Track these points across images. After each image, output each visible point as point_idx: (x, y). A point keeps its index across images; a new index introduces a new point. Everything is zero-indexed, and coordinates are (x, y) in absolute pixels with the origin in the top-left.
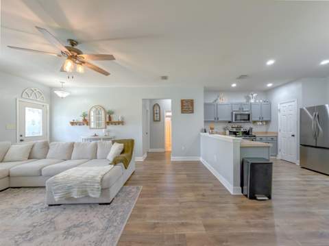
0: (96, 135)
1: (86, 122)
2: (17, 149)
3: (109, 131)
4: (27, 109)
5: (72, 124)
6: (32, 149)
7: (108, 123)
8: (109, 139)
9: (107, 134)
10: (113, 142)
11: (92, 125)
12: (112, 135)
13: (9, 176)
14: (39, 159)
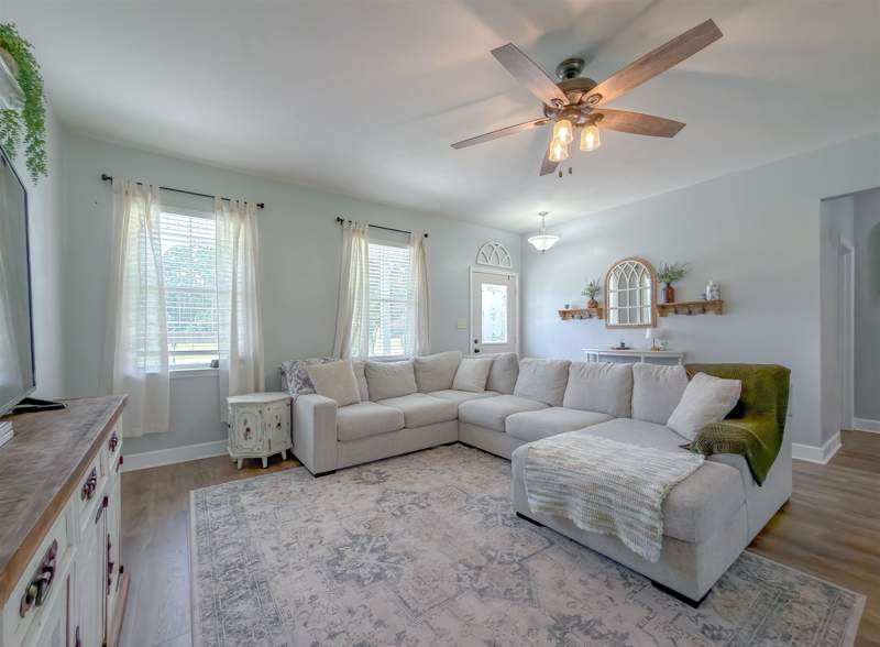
0: (623, 347)
1: (597, 309)
2: (470, 367)
3: (664, 336)
4: (484, 286)
5: (564, 314)
6: (490, 369)
7: (662, 310)
8: (672, 360)
9: (658, 344)
10: (691, 371)
11: (613, 318)
12: (676, 347)
13: (457, 418)
14: (503, 394)
